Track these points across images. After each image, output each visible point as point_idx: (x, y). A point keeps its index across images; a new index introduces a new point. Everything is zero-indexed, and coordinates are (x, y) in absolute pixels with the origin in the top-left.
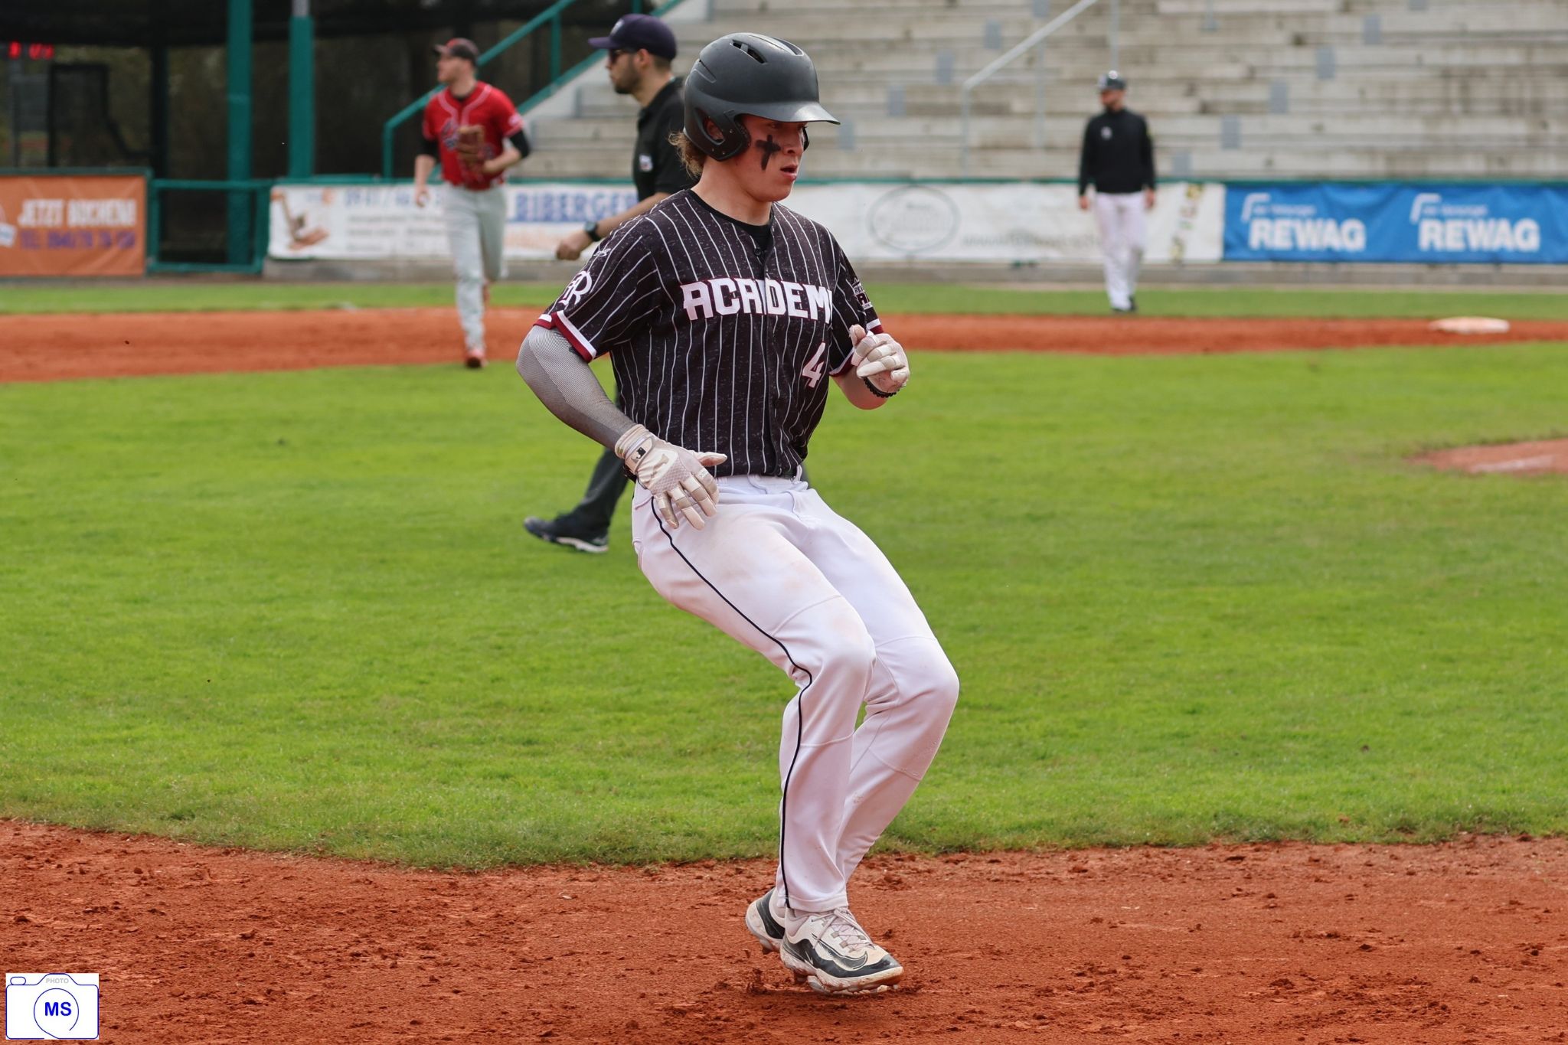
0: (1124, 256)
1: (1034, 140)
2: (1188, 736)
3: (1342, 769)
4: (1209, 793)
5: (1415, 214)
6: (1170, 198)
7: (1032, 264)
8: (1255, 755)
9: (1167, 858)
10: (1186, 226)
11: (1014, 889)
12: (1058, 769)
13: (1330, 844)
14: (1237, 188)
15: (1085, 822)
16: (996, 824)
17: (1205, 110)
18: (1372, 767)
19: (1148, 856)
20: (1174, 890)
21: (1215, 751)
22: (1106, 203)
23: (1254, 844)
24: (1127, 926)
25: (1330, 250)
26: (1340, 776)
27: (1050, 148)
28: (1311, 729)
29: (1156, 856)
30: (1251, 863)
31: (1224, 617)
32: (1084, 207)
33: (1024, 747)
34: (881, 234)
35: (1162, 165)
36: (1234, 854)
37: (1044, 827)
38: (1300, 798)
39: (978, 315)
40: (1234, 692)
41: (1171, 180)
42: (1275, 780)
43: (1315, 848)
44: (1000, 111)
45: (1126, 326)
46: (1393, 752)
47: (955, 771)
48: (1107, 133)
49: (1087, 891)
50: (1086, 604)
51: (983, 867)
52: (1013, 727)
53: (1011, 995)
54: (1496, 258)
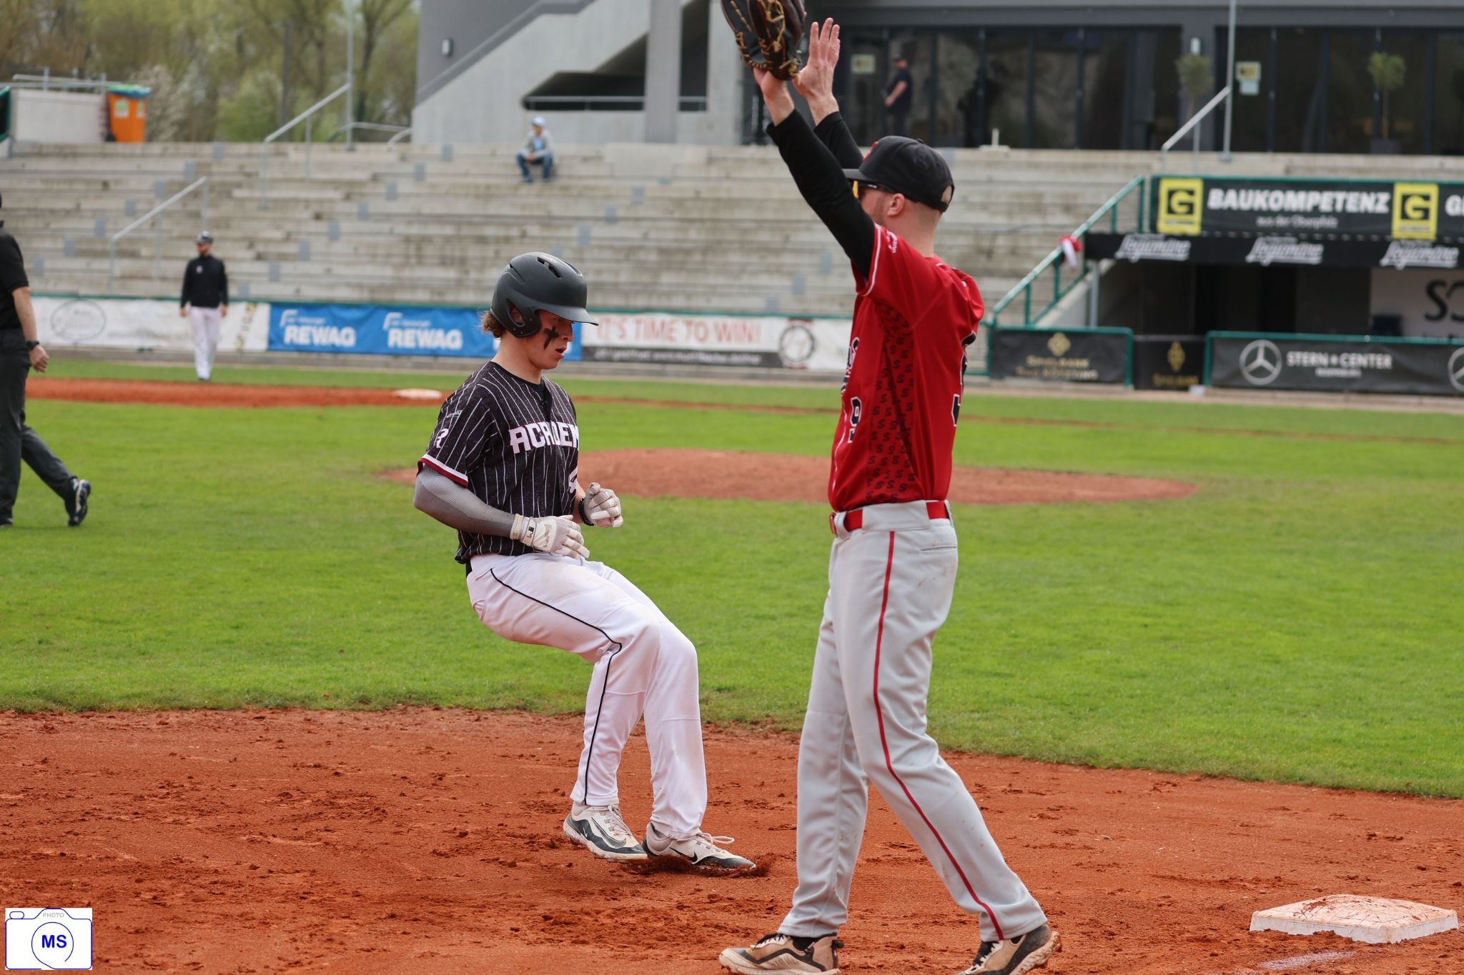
0: (205, 346)
1: (154, 273)
2: (233, 642)
3: (327, 665)
4: (244, 678)
5: (386, 325)
6: (236, 311)
7: (150, 350)
8: (274, 654)
9: (218, 717)
10: (246, 329)
11: (123, 734)
12: (153, 661)
13: (318, 710)
14: (278, 306)
15: (168, 694)
16: (113, 694)
17: (259, 257)
18: (345, 663)
19: (206, 715)
20: (221, 736)
21: (250, 651)
22: (197, 313)
23: (271, 709)
24: (192, 758)
25: (333, 346)
26: (325, 669)
27: (164, 279)
28: (309, 639)
29: (211, 715)
30: (268, 721)
31: (259, 569)
32: (183, 315)
33: (133, 647)
34: (58, 329)
35: (233, 291)
36: (257, 716)
37: (143, 697)
38: (300, 681)
39: (116, 381)
40: (263, 616)
41: (237, 300)
42: (286, 669)
43: (309, 712)
44: (134, 255)
45: (206, 389)
46: (359, 654)
47: (89, 661)
48: (199, 269)
49: (167, 736)
50: (174, 559)
51: (105, 720)
52: (126, 634)
53: (119, 799)
54: (435, 353)
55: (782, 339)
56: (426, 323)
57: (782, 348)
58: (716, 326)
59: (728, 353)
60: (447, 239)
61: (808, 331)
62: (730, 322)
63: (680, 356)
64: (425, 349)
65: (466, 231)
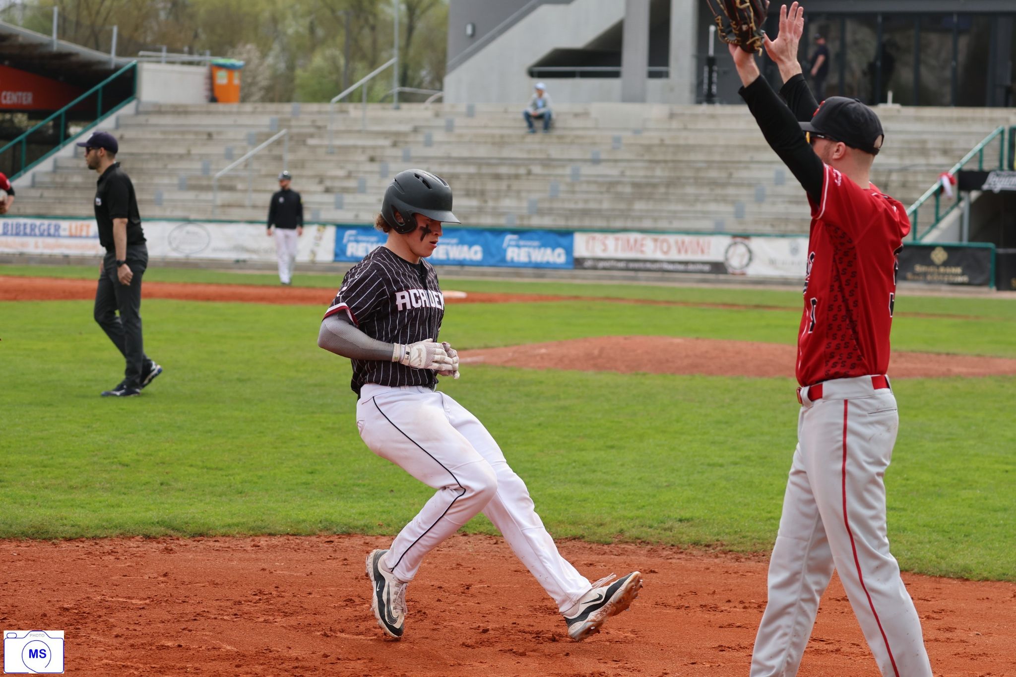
0: (286, 258)
1: (247, 203)
2: (309, 484)
3: (381, 501)
4: (318, 511)
6: (310, 231)
7: (244, 261)
8: (340, 493)
9: (298, 541)
10: (317, 245)
11: (225, 554)
12: (248, 499)
13: (373, 536)
15: (259, 523)
16: (218, 523)
17: (328, 190)
18: (395, 500)
19: (288, 540)
20: (300, 555)
21: (322, 491)
22: (280, 233)
23: (338, 535)
24: (278, 572)
26: (379, 504)
27: (254, 207)
28: (367, 482)
29: (293, 540)
30: (336, 544)
31: (328, 428)
32: (269, 234)
33: (232, 488)
34: (174, 245)
35: (307, 216)
36: (329, 540)
37: (240, 525)
38: (360, 514)
39: (218, 285)
40: (331, 464)
41: (311, 223)
42: (349, 505)
43: (367, 537)
44: (232, 189)
45: (287, 291)
46: (405, 493)
47: (199, 498)
48: (281, 200)
49: (259, 556)
50: (263, 421)
51: (211, 544)
52: (227, 478)
53: (222, 604)
54: (461, 263)
55: (727, 252)
56: (455, 241)
57: (727, 259)
58: (677, 242)
59: (686, 263)
60: (471, 176)
61: (747, 246)
62: (687, 239)
63: (649, 265)
64: (454, 260)
65: (485, 170)
